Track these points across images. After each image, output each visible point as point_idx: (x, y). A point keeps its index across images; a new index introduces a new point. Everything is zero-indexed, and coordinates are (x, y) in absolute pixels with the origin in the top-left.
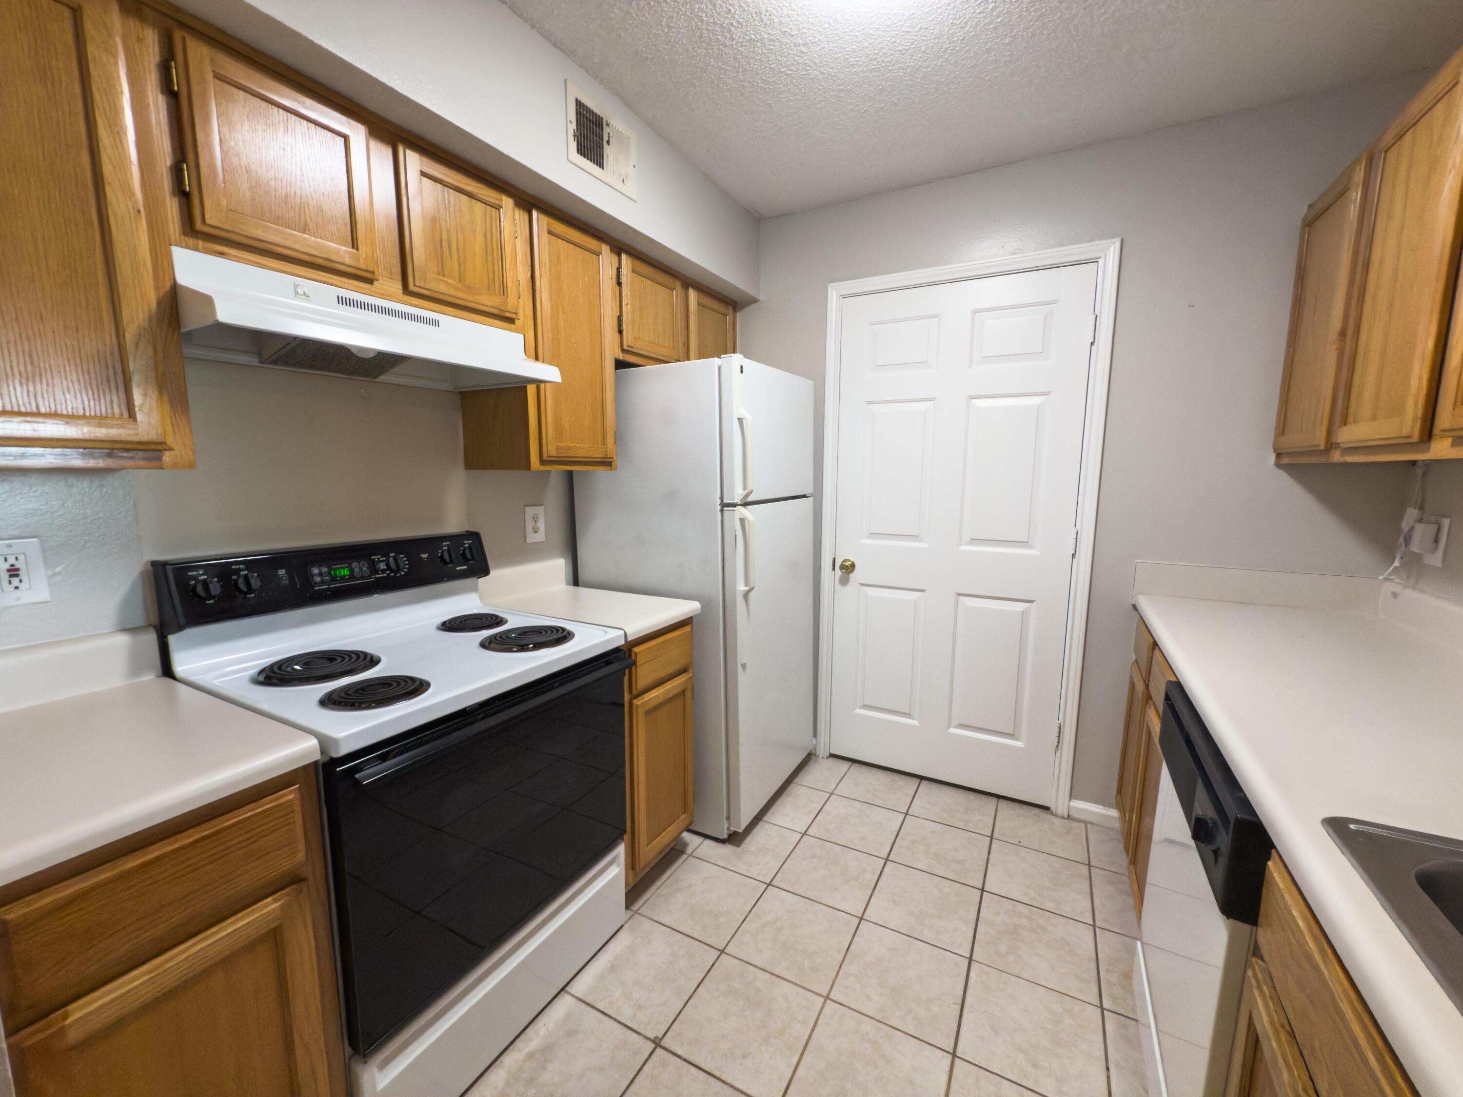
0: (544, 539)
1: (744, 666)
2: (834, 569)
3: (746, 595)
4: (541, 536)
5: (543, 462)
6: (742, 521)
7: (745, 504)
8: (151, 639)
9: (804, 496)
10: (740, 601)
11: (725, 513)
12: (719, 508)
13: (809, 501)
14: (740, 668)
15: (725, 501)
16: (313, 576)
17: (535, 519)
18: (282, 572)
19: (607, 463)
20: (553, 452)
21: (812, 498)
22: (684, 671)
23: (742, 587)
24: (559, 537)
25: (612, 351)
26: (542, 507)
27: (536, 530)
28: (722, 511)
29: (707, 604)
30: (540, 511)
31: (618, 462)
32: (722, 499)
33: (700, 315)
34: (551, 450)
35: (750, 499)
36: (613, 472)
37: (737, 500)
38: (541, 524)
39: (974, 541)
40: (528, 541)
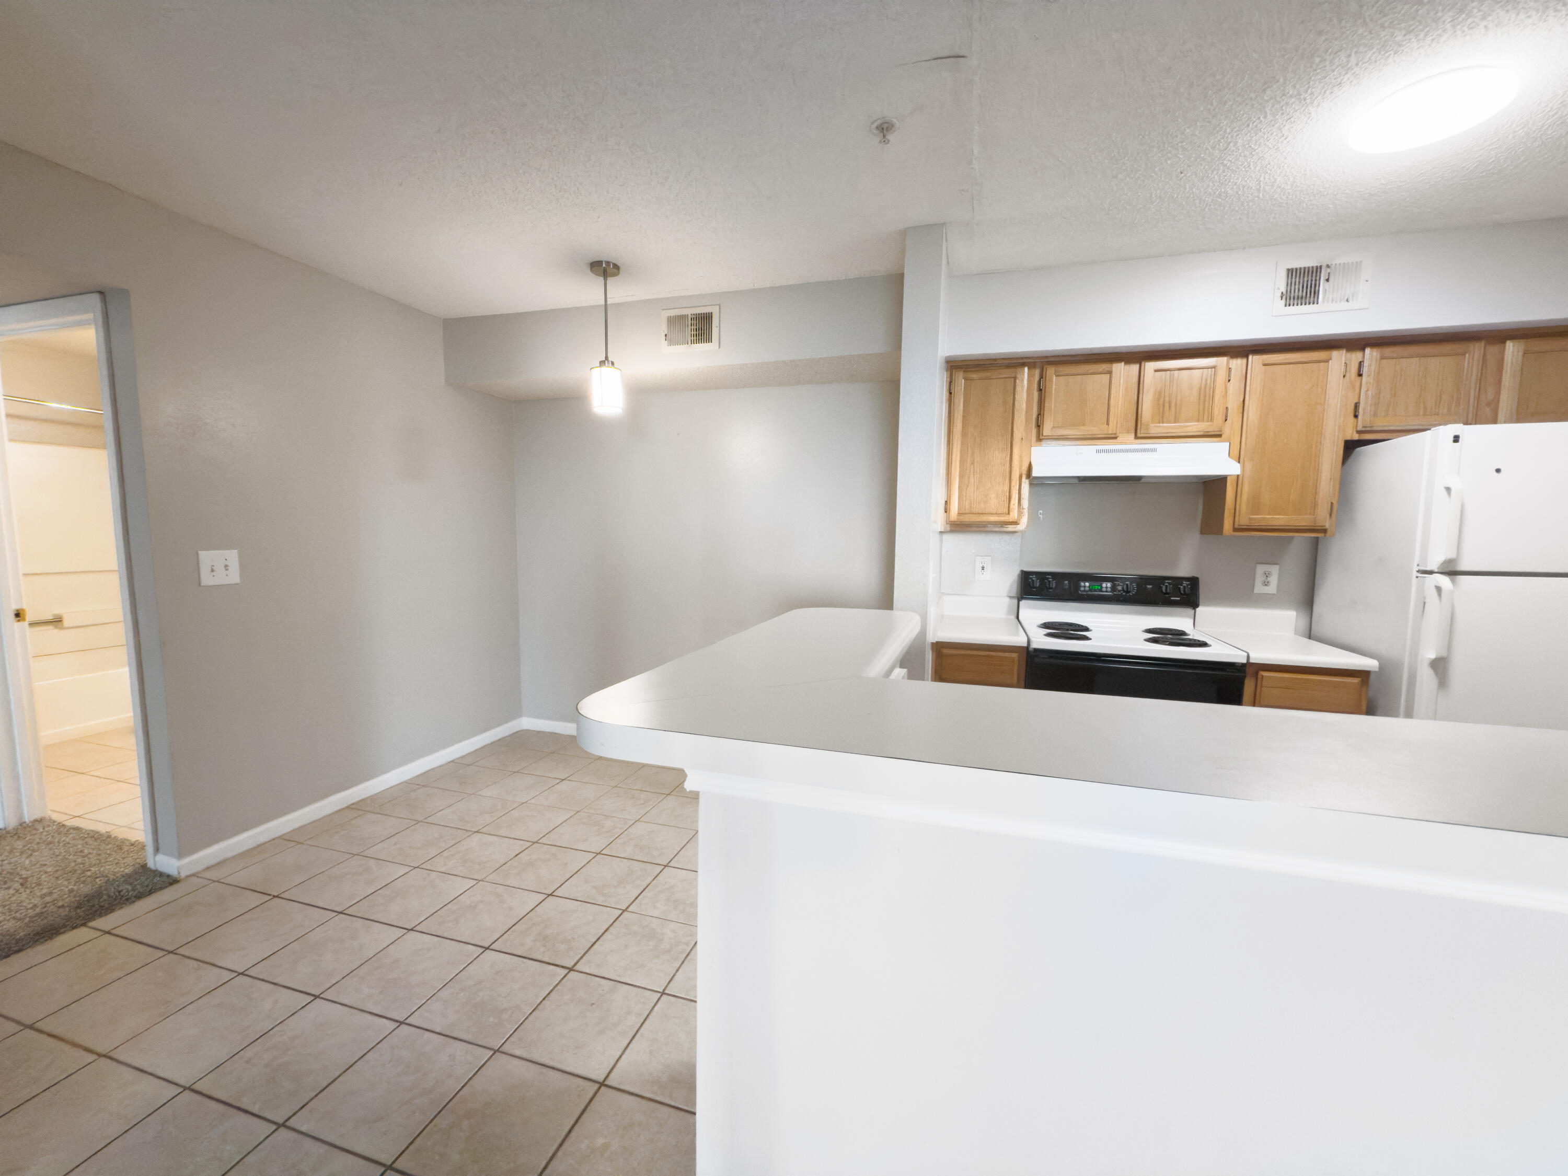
0: (1275, 592)
3: (1435, 663)
4: (1272, 589)
5: (1235, 529)
6: (1439, 587)
8: (1016, 601)
11: (1420, 580)
12: (1415, 574)
15: (1420, 568)
16: (1081, 586)
17: (1267, 575)
18: (1066, 582)
20: (1245, 523)
23: (1428, 655)
25: (1340, 434)
26: (1277, 567)
27: (1266, 583)
28: (1418, 577)
30: (1275, 570)
32: (1419, 566)
34: (1243, 521)
37: (1433, 568)
38: (1274, 580)
40: (1256, 591)
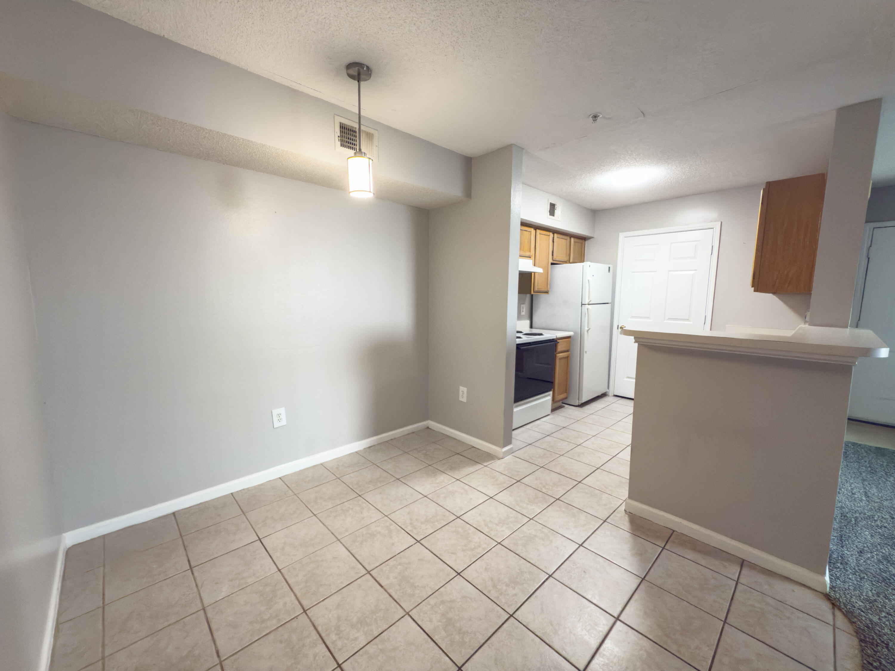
1: (586, 352)
2: (618, 329)
3: (588, 331)
4: (524, 313)
5: (534, 292)
6: (588, 309)
7: (589, 304)
9: (608, 303)
10: (586, 333)
11: (583, 307)
12: (581, 305)
13: (609, 305)
14: (585, 352)
15: (583, 303)
17: (523, 308)
19: (547, 292)
20: (537, 289)
21: (610, 304)
22: (567, 351)
23: (586, 329)
24: (528, 315)
25: (551, 261)
28: (582, 306)
29: (575, 333)
30: (524, 306)
31: (550, 292)
32: (582, 303)
33: (575, 245)
34: (536, 289)
35: (590, 303)
36: (548, 295)
37: (587, 303)
38: (524, 310)
39: (670, 319)
40: (521, 314)
